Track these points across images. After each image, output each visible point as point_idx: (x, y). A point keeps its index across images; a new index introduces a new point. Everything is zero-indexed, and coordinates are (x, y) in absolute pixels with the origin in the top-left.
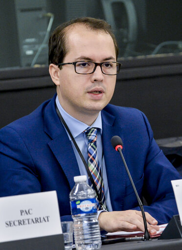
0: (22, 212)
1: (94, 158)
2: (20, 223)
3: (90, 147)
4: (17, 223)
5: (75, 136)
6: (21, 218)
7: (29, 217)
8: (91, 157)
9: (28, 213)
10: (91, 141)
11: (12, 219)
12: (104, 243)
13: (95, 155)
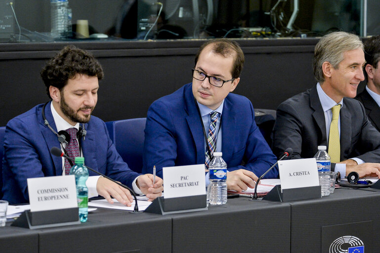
0: (182, 177)
1: (213, 133)
2: (180, 186)
3: (211, 125)
4: (178, 185)
5: (203, 115)
6: (181, 182)
7: (186, 181)
8: (211, 132)
9: (185, 178)
10: (213, 121)
11: (175, 183)
12: (228, 198)
13: (214, 131)
